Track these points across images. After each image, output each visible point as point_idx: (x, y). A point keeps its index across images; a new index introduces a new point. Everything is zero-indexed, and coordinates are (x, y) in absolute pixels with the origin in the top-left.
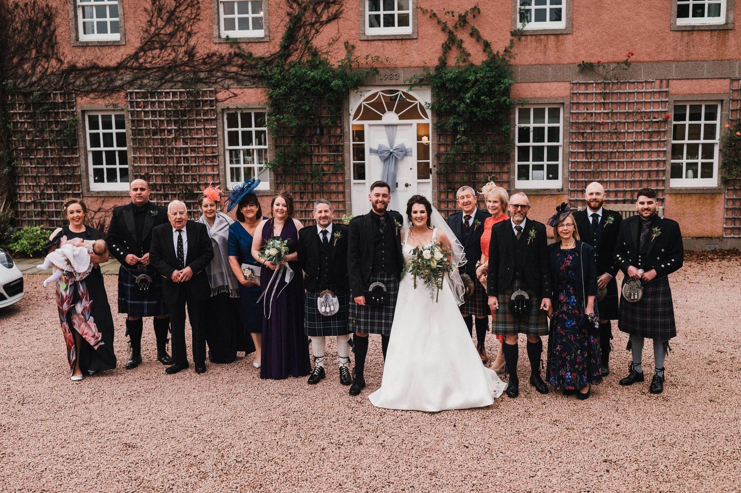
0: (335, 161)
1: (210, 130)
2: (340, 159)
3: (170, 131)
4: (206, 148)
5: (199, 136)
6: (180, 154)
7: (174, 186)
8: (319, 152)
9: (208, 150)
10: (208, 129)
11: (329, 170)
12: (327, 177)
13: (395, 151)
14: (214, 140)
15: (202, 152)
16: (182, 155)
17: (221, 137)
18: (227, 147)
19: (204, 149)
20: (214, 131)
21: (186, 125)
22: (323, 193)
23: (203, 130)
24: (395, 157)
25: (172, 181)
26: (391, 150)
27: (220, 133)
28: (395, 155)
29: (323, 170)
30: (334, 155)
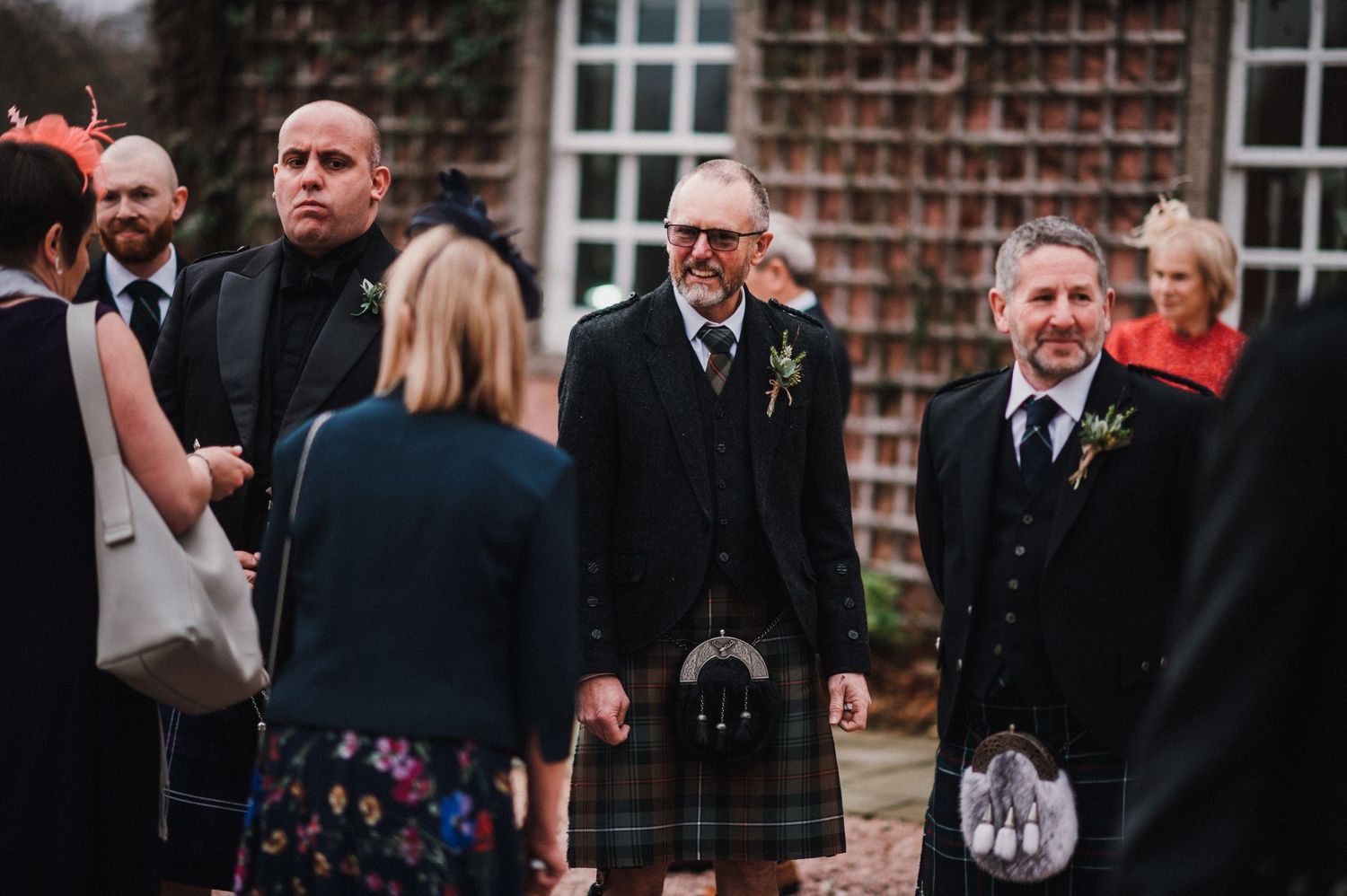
1: (1151, 53)
3: (943, 59)
4: (1118, 150)
5: (1090, 87)
6: (982, 176)
7: (935, 346)
9: (1130, 165)
10: (1139, 49)
14: (1163, 108)
15: (1096, 171)
16: (994, 184)
17: (1202, 97)
18: (1238, 152)
19: (1104, 159)
20: (1170, 60)
21: (1026, 27)
23: (1112, 56)
25: (924, 316)
27: (1201, 71)
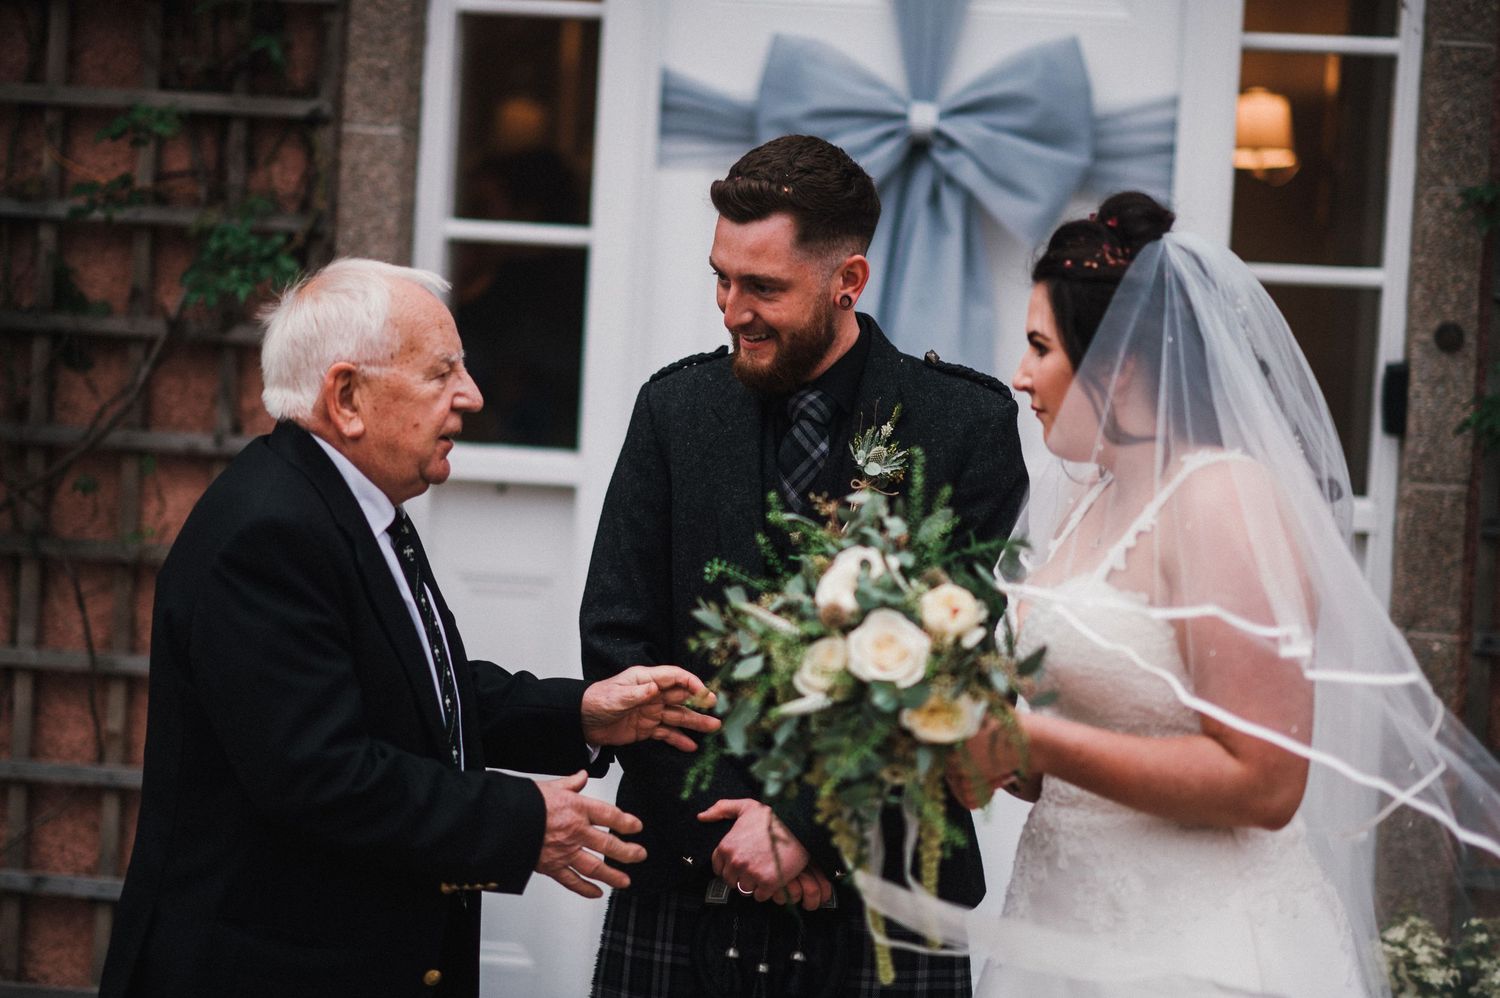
0: (218, 195)
2: (285, 173)
8: (35, 73)
11: (141, 298)
12: (109, 378)
13: (954, 128)
22: (47, 572)
24: (972, 206)
26: (923, 117)
28: (968, 173)
29: (66, 293)
30: (220, 122)
